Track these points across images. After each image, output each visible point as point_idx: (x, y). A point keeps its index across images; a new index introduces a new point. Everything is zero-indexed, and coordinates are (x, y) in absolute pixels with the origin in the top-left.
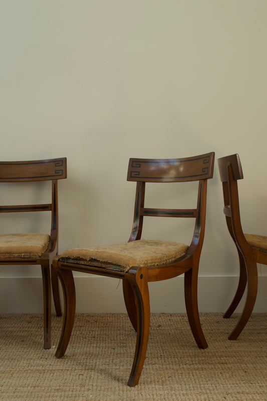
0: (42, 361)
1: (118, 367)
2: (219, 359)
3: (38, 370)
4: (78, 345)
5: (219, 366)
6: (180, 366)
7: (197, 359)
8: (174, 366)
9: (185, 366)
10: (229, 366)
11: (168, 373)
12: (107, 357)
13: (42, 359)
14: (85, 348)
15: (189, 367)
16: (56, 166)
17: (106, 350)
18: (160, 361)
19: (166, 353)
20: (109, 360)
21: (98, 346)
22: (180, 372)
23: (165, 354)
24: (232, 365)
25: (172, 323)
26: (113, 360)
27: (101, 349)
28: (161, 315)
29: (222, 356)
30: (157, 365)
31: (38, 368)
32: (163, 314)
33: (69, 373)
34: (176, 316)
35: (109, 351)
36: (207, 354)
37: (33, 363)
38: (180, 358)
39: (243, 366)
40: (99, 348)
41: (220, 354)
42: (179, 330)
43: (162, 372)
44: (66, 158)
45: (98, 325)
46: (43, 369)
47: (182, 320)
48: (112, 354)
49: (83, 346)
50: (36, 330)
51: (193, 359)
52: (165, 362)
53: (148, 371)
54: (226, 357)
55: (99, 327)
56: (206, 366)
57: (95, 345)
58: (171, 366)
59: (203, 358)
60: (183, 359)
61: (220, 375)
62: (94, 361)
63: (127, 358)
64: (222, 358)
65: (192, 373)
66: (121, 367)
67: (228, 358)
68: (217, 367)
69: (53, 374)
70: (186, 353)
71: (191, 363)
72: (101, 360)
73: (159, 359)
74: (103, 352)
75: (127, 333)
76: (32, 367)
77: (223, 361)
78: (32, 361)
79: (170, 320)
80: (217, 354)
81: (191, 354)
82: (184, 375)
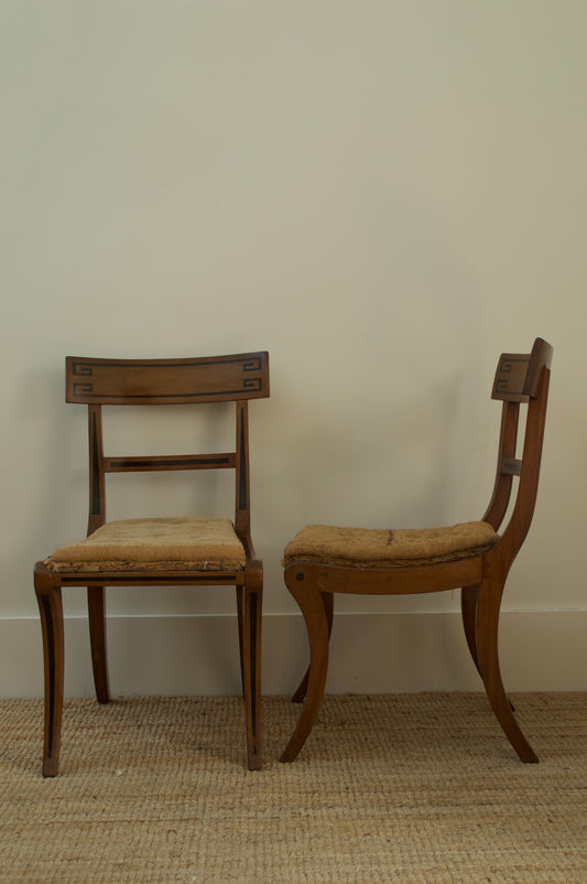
0: (87, 802)
1: (252, 814)
2: (473, 793)
3: (76, 822)
4: (164, 766)
5: (475, 810)
6: (388, 810)
7: (425, 794)
8: (376, 809)
9: (399, 811)
10: (497, 809)
11: (362, 827)
12: (228, 793)
13: (85, 799)
14: (181, 772)
15: (409, 812)
16: (245, 370)
17: (226, 776)
18: (345, 800)
19: (358, 781)
20: (234, 798)
21: (209, 766)
22: (388, 823)
23: (355, 784)
24: (502, 806)
25: (372, 716)
26: (241, 798)
27: (215, 775)
28: (348, 698)
29: (480, 788)
30: (339, 810)
31: (76, 817)
32: (351, 695)
33: (144, 827)
34: (381, 701)
35: (234, 780)
36: (448, 783)
37: (66, 806)
38: (390, 792)
39: (527, 809)
40: (211, 771)
41: (476, 783)
42: (388, 731)
43: (349, 824)
44: (267, 353)
45: (209, 720)
46: (88, 819)
47: (393, 710)
48: (240, 786)
49: (176, 766)
50: (72, 733)
51: (417, 794)
52: (355, 800)
53: (319, 823)
54: (490, 789)
55: (209, 726)
56: (445, 811)
57: (202, 766)
58: (369, 811)
59: (439, 793)
60: (394, 795)
61: (478, 830)
62: (201, 801)
63: (273, 793)
64: (481, 793)
65: (415, 826)
66: (260, 814)
67: (493, 792)
68: (469, 812)
69: (111, 830)
70: (401, 781)
71: (413, 803)
72: (216, 799)
73: (343, 794)
74: (220, 781)
75: (272, 738)
76: (64, 817)
77: (484, 799)
78: (62, 802)
79: (366, 709)
80: (470, 784)
81: (413, 785)
82: (397, 828)
